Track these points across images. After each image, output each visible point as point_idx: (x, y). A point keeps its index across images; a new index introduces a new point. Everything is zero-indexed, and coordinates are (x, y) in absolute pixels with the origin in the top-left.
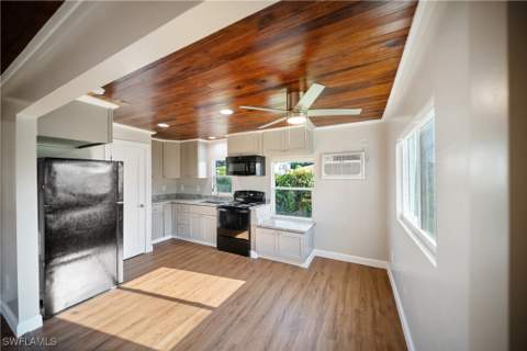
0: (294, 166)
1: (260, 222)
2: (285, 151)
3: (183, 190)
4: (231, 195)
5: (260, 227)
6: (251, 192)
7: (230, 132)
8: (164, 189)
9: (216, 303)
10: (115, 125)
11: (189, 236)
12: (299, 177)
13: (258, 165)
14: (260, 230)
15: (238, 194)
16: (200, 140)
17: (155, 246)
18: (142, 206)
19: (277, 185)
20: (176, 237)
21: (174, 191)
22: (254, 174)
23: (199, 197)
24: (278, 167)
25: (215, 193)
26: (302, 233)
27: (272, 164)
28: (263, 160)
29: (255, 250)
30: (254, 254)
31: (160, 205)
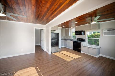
0: (94, 33)
1: (83, 45)
2: (91, 29)
4: (76, 39)
5: (84, 46)
6: (81, 39)
7: (76, 26)
9: (75, 58)
10: (58, 27)
11: (67, 47)
12: (96, 35)
13: (83, 33)
14: (84, 47)
15: (77, 39)
16: (69, 28)
17: (62, 48)
19: (88, 37)
20: (65, 47)
21: (64, 38)
22: (82, 35)
23: (69, 39)
24: (88, 33)
25: (72, 39)
26: (96, 49)
27: (87, 32)
28: (84, 31)
29: (82, 51)
30: (82, 52)
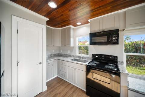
3: (61, 52)
8: (53, 51)
18: (40, 63)
21: (58, 52)
31: (51, 61)
